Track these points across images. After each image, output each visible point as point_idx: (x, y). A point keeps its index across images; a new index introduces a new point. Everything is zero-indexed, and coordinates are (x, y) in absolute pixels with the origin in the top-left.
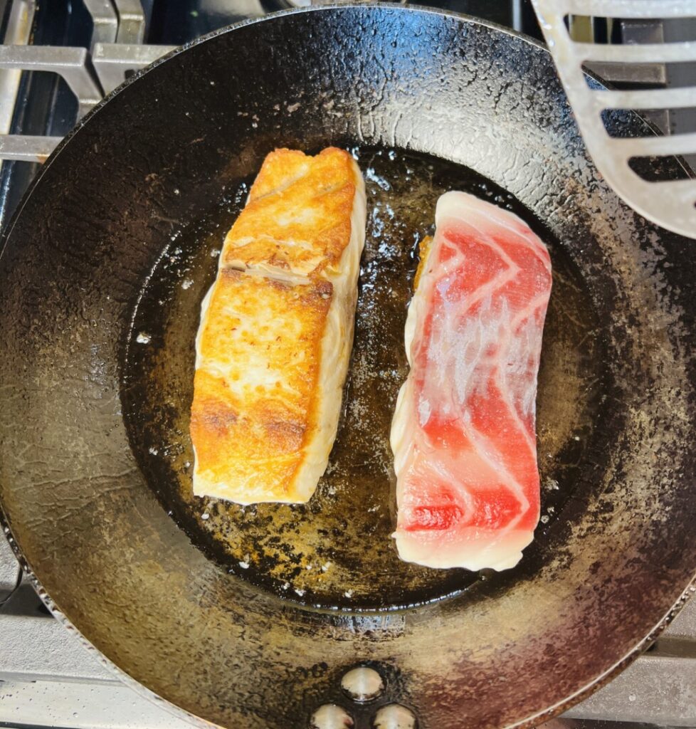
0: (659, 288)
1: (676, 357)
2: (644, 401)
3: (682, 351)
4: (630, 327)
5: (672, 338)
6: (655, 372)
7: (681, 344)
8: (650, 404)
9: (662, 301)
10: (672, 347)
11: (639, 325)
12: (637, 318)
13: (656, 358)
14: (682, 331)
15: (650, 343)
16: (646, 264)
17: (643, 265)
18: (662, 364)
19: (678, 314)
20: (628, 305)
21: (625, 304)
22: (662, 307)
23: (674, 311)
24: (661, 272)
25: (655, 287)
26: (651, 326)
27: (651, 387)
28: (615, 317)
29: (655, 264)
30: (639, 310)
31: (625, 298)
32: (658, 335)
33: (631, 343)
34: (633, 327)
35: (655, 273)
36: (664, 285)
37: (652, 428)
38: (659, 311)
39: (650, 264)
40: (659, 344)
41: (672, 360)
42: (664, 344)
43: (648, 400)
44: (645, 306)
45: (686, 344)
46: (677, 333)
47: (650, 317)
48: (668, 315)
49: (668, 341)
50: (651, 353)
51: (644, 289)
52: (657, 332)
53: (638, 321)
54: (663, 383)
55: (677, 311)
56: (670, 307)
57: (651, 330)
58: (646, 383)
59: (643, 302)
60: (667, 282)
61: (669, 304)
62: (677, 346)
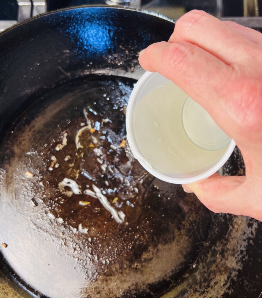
0: (241, 249)
1: (224, 285)
2: (199, 291)
3: (228, 285)
4: (220, 254)
5: (229, 275)
6: (212, 283)
7: (230, 282)
8: (200, 295)
9: (238, 255)
10: (226, 279)
11: (223, 256)
12: (225, 253)
13: (218, 277)
14: (235, 276)
15: (220, 269)
16: (245, 233)
17: (243, 233)
18: (217, 282)
19: (239, 267)
20: (226, 244)
21: (225, 242)
22: (236, 258)
23: (239, 264)
24: (247, 242)
25: (241, 247)
26: (227, 262)
27: (206, 289)
28: (218, 244)
29: (248, 237)
30: (228, 250)
31: (227, 240)
32: (227, 269)
33: (215, 261)
34: (221, 256)
35: (245, 240)
36: (244, 249)
38: (234, 259)
39: (246, 235)
40: (223, 273)
41: (222, 284)
42: (225, 275)
43: (200, 293)
44: (231, 251)
45: (232, 284)
46: (233, 275)
47: (229, 257)
48: (236, 264)
49: (227, 275)
50: (218, 274)
51: (236, 243)
52: (227, 266)
53: (224, 255)
54: (211, 292)
55: (240, 266)
56: (239, 261)
57: (225, 263)
58: (206, 284)
59: (232, 248)
60: (246, 249)
61: (240, 259)
62: (228, 281)
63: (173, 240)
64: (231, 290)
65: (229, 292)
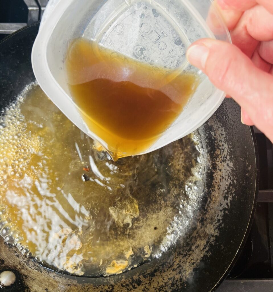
0: (218, 218)
2: (182, 254)
3: (207, 249)
4: (200, 222)
5: (208, 240)
6: (193, 247)
7: (209, 246)
8: (183, 258)
9: (216, 223)
10: (205, 244)
12: (204, 221)
13: (198, 242)
14: (213, 241)
15: (200, 235)
16: (221, 205)
17: (220, 204)
18: (198, 247)
19: (216, 234)
20: (205, 214)
21: (205, 212)
22: (214, 226)
23: (217, 231)
24: (223, 212)
25: (218, 216)
26: (206, 230)
27: (189, 252)
29: (224, 208)
30: (207, 219)
31: (206, 210)
32: (206, 235)
34: (201, 224)
35: (221, 211)
36: (221, 218)
37: (176, 267)
38: (212, 226)
39: (222, 206)
40: (203, 239)
41: (202, 249)
42: (204, 240)
43: (183, 255)
44: (210, 220)
45: (210, 248)
46: (211, 240)
47: (208, 225)
48: (214, 231)
49: (206, 240)
50: (198, 239)
51: (214, 213)
52: (206, 233)
53: (204, 223)
54: (192, 254)
55: (217, 232)
56: (216, 228)
57: (205, 230)
58: (188, 248)
59: (210, 217)
60: (222, 218)
61: (217, 227)
62: (207, 245)
63: (160, 210)
64: (210, 253)
65: (208, 254)
